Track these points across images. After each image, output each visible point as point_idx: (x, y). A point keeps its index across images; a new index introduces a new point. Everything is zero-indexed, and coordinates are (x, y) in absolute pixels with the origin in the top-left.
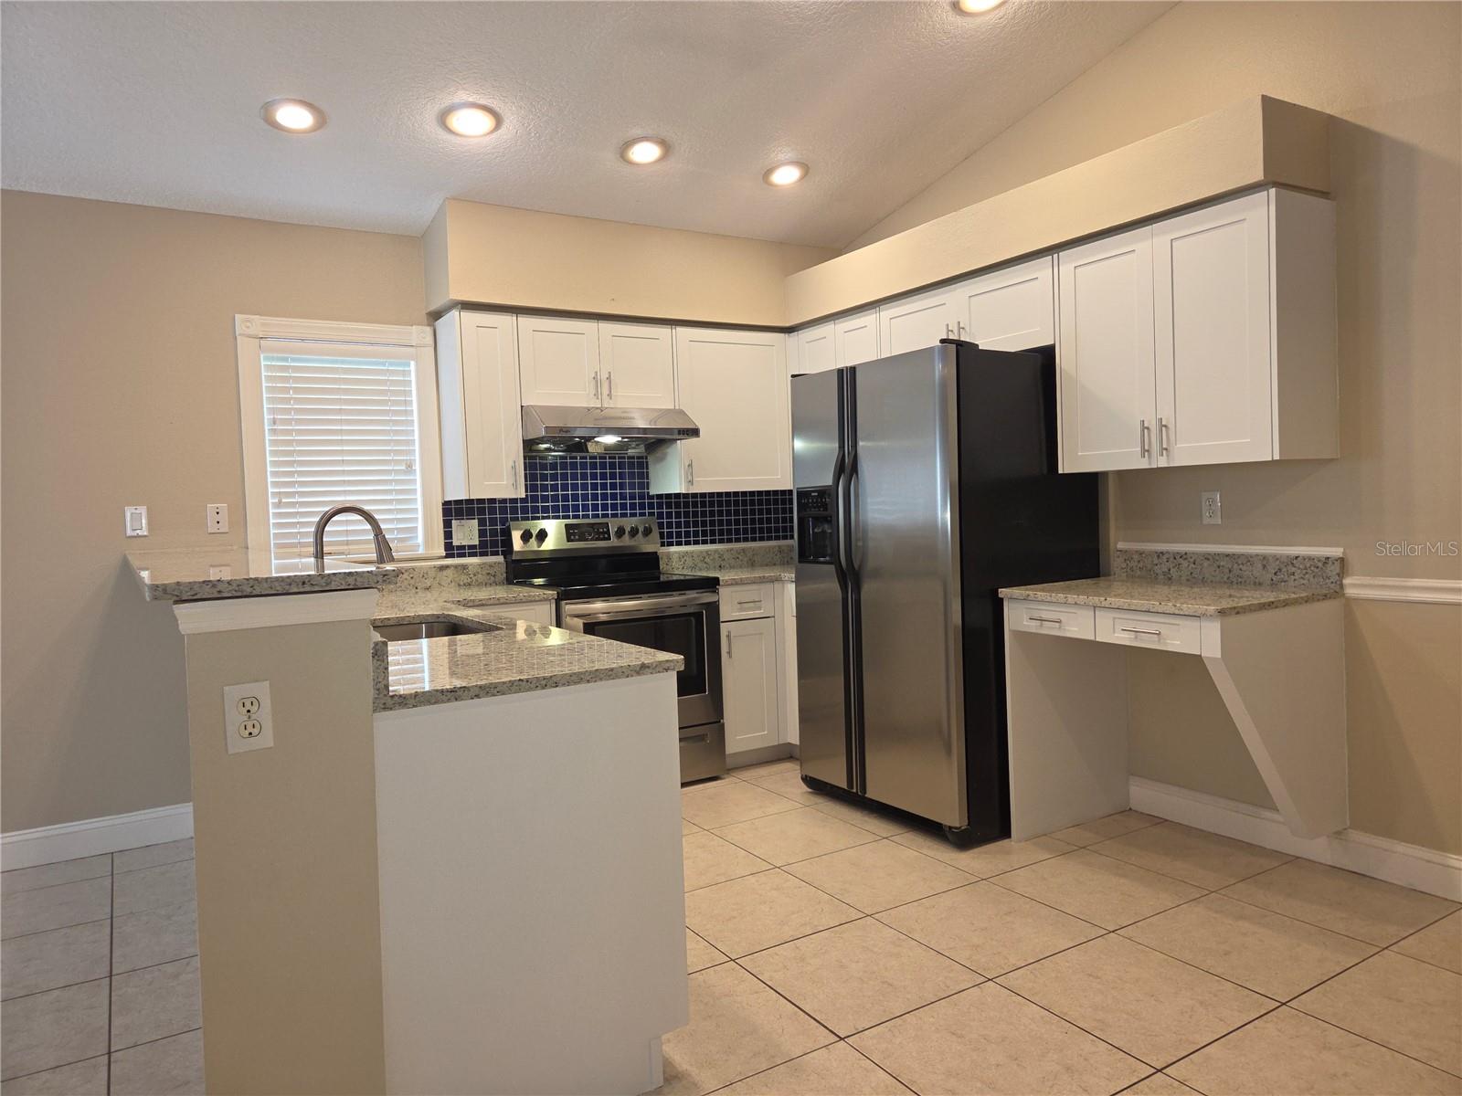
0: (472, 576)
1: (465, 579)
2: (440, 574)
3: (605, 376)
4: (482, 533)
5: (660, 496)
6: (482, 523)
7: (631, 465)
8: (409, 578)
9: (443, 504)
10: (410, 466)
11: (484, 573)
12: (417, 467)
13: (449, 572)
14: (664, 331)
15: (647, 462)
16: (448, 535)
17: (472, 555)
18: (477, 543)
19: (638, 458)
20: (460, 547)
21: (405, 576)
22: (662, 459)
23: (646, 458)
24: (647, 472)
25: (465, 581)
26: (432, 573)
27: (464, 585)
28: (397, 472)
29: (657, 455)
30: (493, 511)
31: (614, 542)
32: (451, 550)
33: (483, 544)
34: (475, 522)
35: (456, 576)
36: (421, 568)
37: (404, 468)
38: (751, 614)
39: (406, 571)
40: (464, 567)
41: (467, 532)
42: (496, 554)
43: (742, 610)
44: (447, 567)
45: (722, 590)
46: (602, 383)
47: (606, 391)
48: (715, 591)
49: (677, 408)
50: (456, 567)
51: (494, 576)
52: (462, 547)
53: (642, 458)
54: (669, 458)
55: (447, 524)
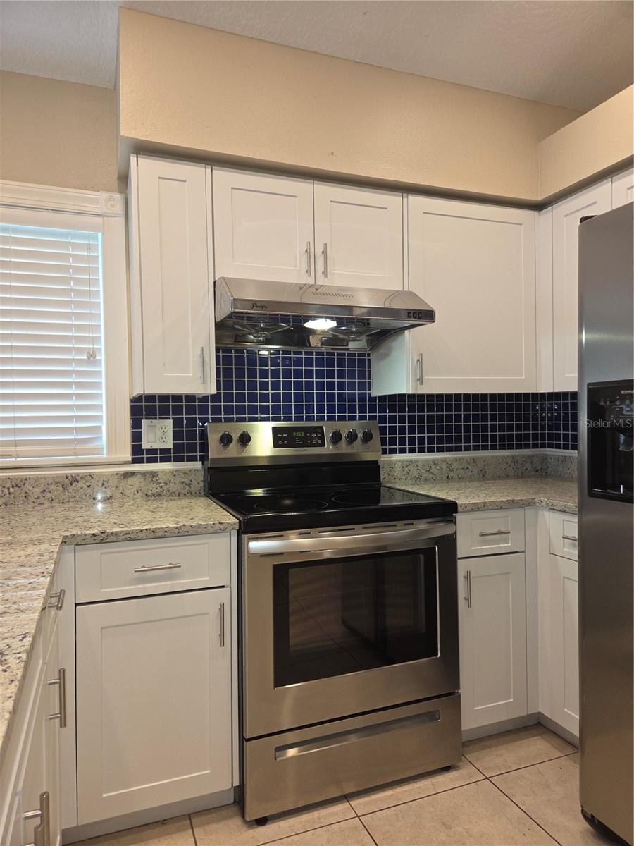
0: (162, 484)
1: (154, 488)
2: (123, 482)
3: (320, 249)
4: (177, 435)
5: (382, 398)
6: (177, 423)
7: (352, 363)
8: (85, 487)
9: (132, 401)
10: (92, 355)
11: (177, 481)
12: (102, 357)
13: (134, 481)
14: (393, 200)
15: (369, 360)
16: (136, 437)
17: (164, 460)
18: (171, 447)
19: (359, 355)
20: (150, 451)
21: (81, 484)
22: (387, 355)
23: (369, 355)
24: (369, 372)
25: (156, 491)
26: (113, 482)
27: (154, 495)
28: (79, 362)
29: (381, 351)
30: (191, 410)
31: (328, 448)
32: (139, 454)
33: (177, 448)
34: (169, 424)
35: (144, 483)
36: (101, 474)
37: (85, 357)
38: (495, 548)
39: (82, 478)
40: (154, 474)
41: (159, 434)
42: (193, 459)
43: (484, 543)
44: (133, 474)
45: (460, 517)
46: (315, 256)
47: (320, 268)
48: (452, 521)
49: (406, 289)
50: (144, 474)
51: (189, 485)
52: (154, 451)
53: (364, 355)
54: (394, 353)
55: (136, 425)
